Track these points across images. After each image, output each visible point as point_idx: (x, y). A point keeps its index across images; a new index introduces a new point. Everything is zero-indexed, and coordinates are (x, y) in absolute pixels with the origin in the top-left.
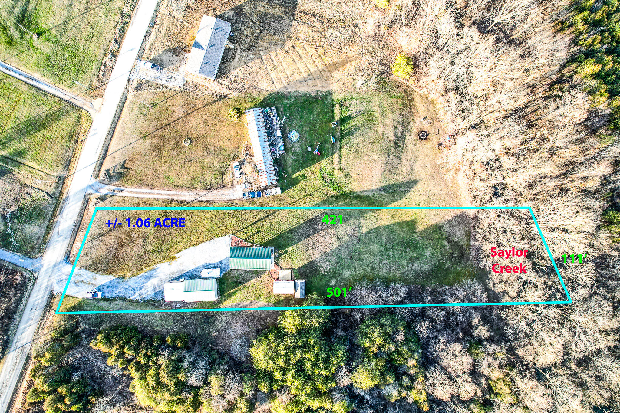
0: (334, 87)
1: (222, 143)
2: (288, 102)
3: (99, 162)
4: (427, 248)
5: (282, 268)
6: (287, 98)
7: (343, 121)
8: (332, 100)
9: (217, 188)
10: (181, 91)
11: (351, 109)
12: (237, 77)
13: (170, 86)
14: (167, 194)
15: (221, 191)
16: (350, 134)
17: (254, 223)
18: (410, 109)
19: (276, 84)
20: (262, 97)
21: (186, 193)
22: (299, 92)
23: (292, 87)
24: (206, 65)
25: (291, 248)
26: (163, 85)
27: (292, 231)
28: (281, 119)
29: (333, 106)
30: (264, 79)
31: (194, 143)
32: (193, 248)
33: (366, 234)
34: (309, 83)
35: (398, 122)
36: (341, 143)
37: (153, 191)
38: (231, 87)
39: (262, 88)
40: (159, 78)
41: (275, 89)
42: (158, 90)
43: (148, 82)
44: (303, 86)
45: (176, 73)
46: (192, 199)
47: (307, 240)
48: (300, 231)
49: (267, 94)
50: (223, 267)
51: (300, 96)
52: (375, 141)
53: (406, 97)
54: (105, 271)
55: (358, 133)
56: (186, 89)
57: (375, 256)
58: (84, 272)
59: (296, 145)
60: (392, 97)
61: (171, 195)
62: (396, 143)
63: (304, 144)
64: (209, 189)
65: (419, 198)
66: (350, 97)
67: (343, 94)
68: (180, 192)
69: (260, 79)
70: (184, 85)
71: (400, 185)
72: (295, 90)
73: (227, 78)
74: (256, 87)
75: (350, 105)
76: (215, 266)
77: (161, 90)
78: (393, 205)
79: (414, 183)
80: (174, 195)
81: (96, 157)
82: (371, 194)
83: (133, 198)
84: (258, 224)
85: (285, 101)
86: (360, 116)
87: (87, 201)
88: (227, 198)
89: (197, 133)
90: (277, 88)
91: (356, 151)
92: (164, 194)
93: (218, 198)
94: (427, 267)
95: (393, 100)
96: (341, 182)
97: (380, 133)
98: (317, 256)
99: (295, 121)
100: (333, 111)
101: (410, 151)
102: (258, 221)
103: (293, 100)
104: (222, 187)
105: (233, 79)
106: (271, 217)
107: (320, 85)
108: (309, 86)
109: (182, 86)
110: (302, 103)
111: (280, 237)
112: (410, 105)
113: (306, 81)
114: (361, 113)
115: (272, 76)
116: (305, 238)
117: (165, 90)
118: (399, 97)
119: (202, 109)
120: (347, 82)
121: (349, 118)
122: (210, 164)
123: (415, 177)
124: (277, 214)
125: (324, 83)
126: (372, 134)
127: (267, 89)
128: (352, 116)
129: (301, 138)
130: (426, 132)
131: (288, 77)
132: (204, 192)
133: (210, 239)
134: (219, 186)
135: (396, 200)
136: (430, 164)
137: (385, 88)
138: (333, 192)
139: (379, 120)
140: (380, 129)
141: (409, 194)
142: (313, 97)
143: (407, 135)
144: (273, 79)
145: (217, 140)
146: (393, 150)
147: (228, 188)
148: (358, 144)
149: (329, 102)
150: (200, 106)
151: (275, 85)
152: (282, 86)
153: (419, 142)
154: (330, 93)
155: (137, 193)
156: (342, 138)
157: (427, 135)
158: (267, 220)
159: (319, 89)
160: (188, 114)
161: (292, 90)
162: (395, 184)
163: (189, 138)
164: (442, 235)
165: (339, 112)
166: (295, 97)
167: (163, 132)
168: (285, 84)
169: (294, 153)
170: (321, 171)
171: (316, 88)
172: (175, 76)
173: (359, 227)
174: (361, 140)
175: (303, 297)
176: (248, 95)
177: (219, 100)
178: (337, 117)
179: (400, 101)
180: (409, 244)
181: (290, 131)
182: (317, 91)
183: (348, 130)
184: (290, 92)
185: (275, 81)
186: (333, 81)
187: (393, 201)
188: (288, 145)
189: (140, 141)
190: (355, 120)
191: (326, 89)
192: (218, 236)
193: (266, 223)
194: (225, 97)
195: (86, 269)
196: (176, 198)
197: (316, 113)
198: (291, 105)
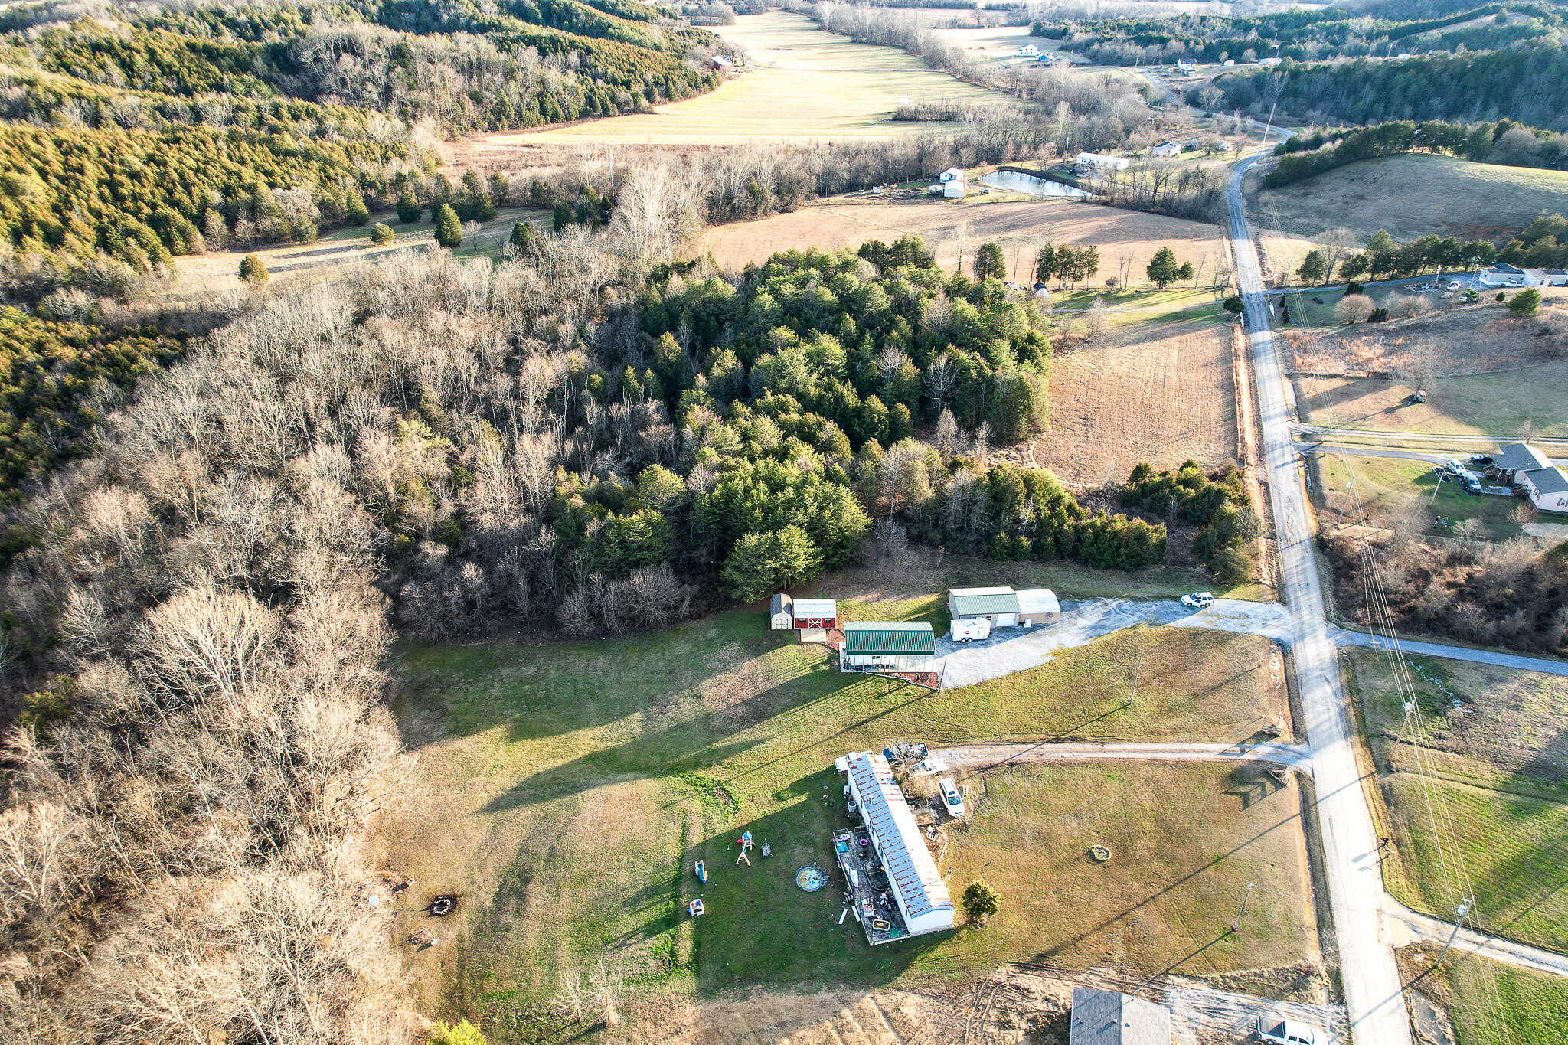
0: (689, 1012)
1: (1007, 856)
2: (833, 963)
3: (1312, 802)
4: (497, 699)
5: (822, 644)
6: (838, 972)
7: (670, 922)
8: (698, 974)
9: (992, 766)
10: (1165, 973)
11: (643, 953)
12: (1004, 1025)
13: (1205, 989)
14: (1109, 751)
15: (984, 761)
16: (652, 892)
17: (891, 710)
18: (462, 967)
19: (876, 1011)
20: (915, 970)
21: (1067, 755)
22: (803, 993)
23: (823, 1005)
24: (1107, 1020)
25: (804, 673)
26: (1229, 989)
27: (802, 701)
28: (850, 917)
29: (697, 959)
30: (916, 1023)
31: (1081, 853)
32: (1021, 669)
33: (634, 710)
34: (770, 1019)
35: (507, 930)
36: (680, 868)
37: (1149, 756)
38: (1013, 994)
39: (918, 999)
40: (1250, 1009)
41: (879, 997)
42: (1234, 974)
43: (1280, 996)
44: (789, 1009)
45: (1201, 1028)
46: (1047, 746)
47: (769, 687)
48: (784, 701)
49: (899, 981)
50: (948, 645)
51: (799, 980)
52: (582, 880)
53: (468, 998)
54: (1195, 635)
55: (631, 893)
56: (1152, 981)
57: (619, 681)
58: (1238, 630)
59: (804, 860)
60: (511, 994)
61: (1102, 750)
62: (526, 881)
63: (782, 863)
64: (1013, 764)
65: (492, 780)
66: (645, 986)
67: (666, 991)
68: (1084, 757)
69: (929, 1024)
70: (1163, 993)
71: (534, 799)
72: (815, 997)
73: (1034, 1021)
74: (937, 997)
75: (644, 964)
76: (966, 643)
77: (1228, 974)
78: (560, 762)
79: (496, 806)
80: (1094, 751)
81: (1327, 812)
82: (611, 776)
83: (1190, 742)
84: (881, 710)
85: (843, 964)
86: (615, 936)
87: (1296, 732)
88: (966, 750)
89: (1082, 875)
90: (869, 1001)
91: (639, 853)
92: (1120, 751)
93: (988, 749)
94: (505, 671)
95: (511, 984)
96: (684, 792)
97: (566, 900)
98: (746, 664)
99: (810, 915)
100: (697, 945)
101: (491, 870)
102: (884, 713)
103: (820, 970)
104: (983, 769)
105: (1013, 1016)
106: (855, 722)
107: (738, 1015)
108: (771, 1012)
109: (1167, 988)
110: (790, 962)
111: (831, 691)
112: (460, 977)
113: (782, 1025)
114: (615, 943)
115: (892, 1035)
116: (773, 690)
117: (1217, 975)
118: (487, 997)
119: (1084, 931)
120: (649, 1026)
121: (651, 930)
122: (1026, 812)
123: (489, 820)
124: (841, 728)
125: (722, 1021)
126: (589, 893)
127: (902, 994)
128: (641, 936)
129: (791, 878)
130: (433, 914)
131: (840, 1032)
132: (1023, 758)
133: (985, 682)
134: (991, 771)
135: (548, 772)
136: (442, 844)
137: (529, 1017)
138: (706, 774)
139: (562, 932)
140: (565, 906)
141: (514, 785)
142: (757, 981)
143: (488, 902)
144: (886, 1025)
145: (1022, 861)
146: (539, 865)
147: (968, 768)
148: (632, 869)
149: (707, 968)
150: (1093, 938)
151: (879, 1006)
152: (856, 1005)
153: (459, 891)
154: (705, 993)
155: (1185, 751)
156: (677, 881)
157: (430, 908)
158: (864, 716)
159: (739, 1004)
160: (1120, 917)
161: (825, 996)
162: (546, 800)
163: (1099, 861)
164: (455, 719)
165: (681, 943)
166: (812, 977)
167: (1175, 874)
168: (846, 1012)
169: (810, 842)
170: (736, 809)
171: (748, 1006)
172: (1204, 1018)
173: (648, 718)
174: (624, 879)
175: (776, 596)
176: (956, 975)
177: (1042, 957)
178: (686, 929)
179: (490, 986)
180: (534, 703)
181: (822, 889)
182: (745, 998)
183: (656, 899)
184: (830, 989)
185: (882, 1019)
186: (693, 1030)
187: (557, 768)
188: (826, 859)
189: (1228, 849)
190: (635, 925)
191: (714, 1006)
192: (969, 688)
193: (864, 711)
194: (1026, 967)
195: (1235, 634)
196: (1089, 746)
197: (748, 937)
198: (826, 955)
